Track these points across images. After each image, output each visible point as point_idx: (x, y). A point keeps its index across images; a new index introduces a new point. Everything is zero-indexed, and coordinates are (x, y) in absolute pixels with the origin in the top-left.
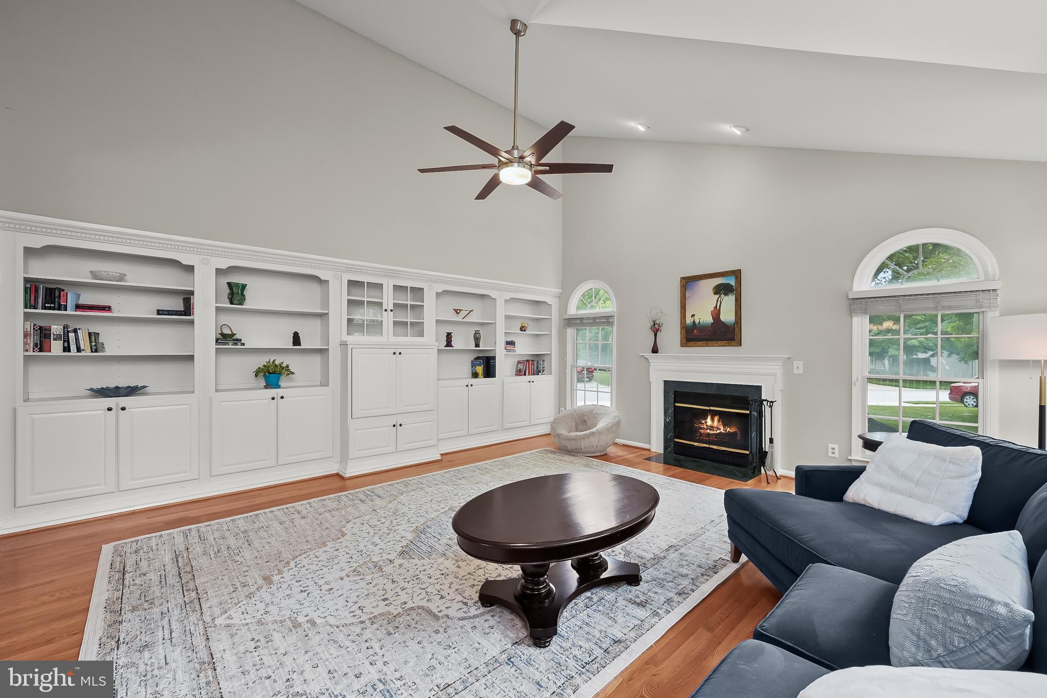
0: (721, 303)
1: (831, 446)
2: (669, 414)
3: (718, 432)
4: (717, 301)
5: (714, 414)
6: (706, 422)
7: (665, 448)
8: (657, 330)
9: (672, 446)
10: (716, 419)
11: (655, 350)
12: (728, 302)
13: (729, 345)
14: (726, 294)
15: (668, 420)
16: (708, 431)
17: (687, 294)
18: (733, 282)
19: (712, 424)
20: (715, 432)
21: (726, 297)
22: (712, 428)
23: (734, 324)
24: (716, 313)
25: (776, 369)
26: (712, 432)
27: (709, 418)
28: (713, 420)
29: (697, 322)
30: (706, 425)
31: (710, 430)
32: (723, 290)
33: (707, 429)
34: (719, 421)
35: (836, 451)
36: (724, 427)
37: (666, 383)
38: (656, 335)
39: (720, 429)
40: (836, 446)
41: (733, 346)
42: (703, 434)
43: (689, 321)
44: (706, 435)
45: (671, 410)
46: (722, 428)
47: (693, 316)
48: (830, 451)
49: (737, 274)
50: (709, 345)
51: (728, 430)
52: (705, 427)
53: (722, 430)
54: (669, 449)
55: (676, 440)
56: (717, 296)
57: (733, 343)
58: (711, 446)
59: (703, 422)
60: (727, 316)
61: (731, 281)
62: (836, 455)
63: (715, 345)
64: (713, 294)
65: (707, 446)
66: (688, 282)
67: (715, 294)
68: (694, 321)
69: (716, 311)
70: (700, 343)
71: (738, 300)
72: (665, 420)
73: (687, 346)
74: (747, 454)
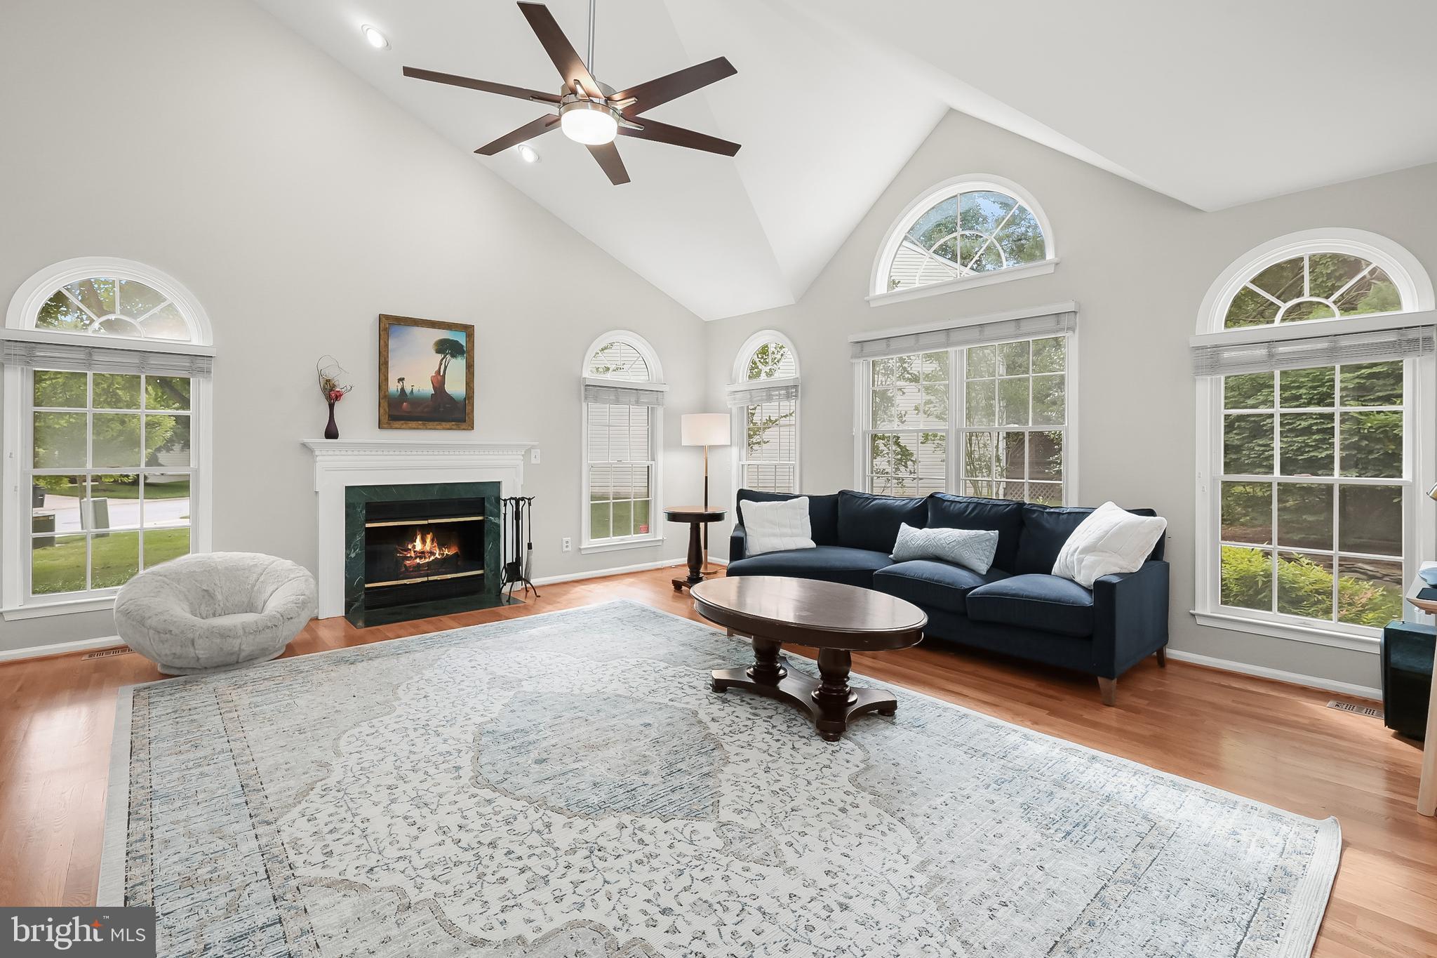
0: (446, 367)
1: (565, 539)
2: (356, 545)
3: (431, 559)
4: (441, 364)
5: (425, 530)
6: (414, 547)
7: (348, 606)
8: (338, 396)
9: (363, 597)
10: (429, 539)
11: (331, 433)
12: (457, 366)
13: (459, 429)
14: (453, 356)
15: (353, 555)
16: (418, 560)
17: (392, 344)
18: (463, 341)
19: (422, 549)
20: (427, 560)
21: (453, 360)
22: (422, 554)
23: (465, 399)
24: (439, 382)
25: (516, 459)
26: (422, 560)
27: (419, 538)
28: (424, 541)
29: (408, 390)
30: (415, 552)
31: (421, 558)
32: (447, 348)
33: (416, 558)
34: (432, 540)
35: (569, 544)
36: (440, 549)
37: (350, 490)
38: (331, 407)
39: (434, 554)
40: (569, 539)
41: (464, 429)
42: (410, 567)
43: (394, 387)
44: (414, 567)
45: (360, 537)
46: (438, 552)
47: (401, 380)
48: (565, 545)
49: (468, 330)
50: (429, 427)
51: (446, 552)
52: (413, 554)
53: (437, 556)
54: (357, 604)
55: (367, 586)
56: (440, 356)
57: (464, 425)
58: (431, 578)
59: (410, 547)
60: (455, 387)
61: (461, 338)
62: (569, 549)
63: (438, 428)
64: (433, 352)
65: (425, 579)
66: (389, 325)
67: (438, 351)
68: (403, 389)
69: (439, 377)
70: (413, 424)
71: (470, 367)
72: (347, 556)
73: (391, 428)
74: (482, 575)
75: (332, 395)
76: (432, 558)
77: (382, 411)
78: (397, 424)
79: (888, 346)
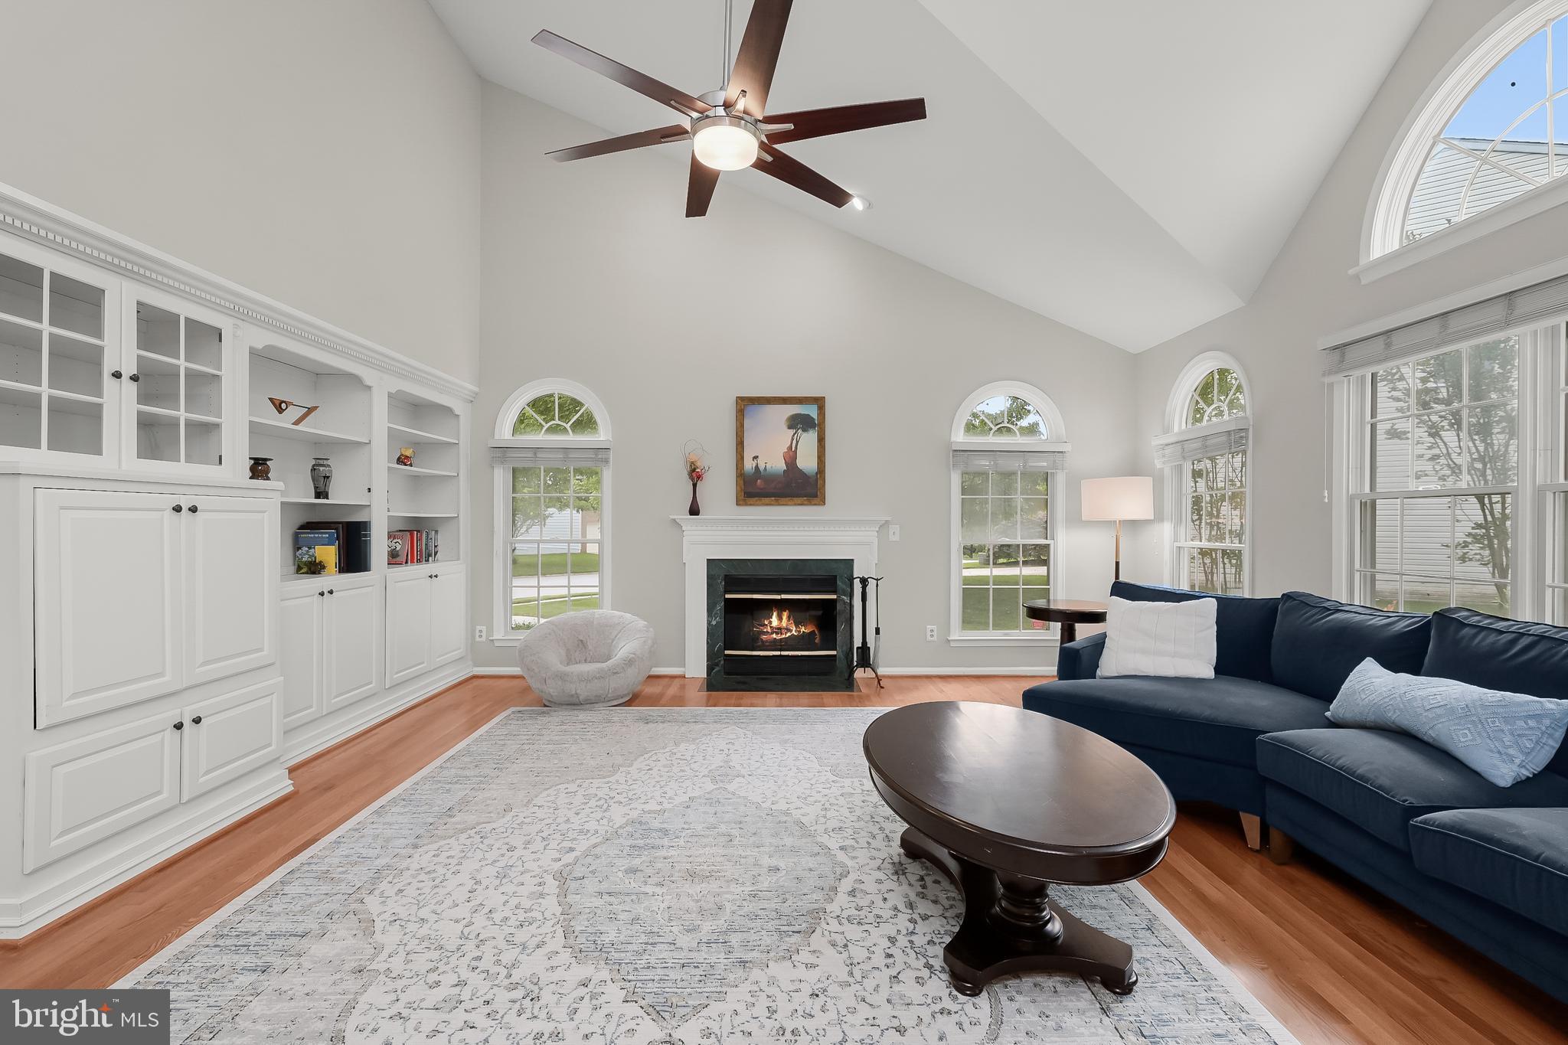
0: (797, 442)
1: (930, 629)
2: (716, 614)
3: (787, 635)
4: (793, 439)
5: (781, 605)
6: (770, 622)
7: (710, 669)
8: (699, 477)
9: (722, 662)
10: (785, 615)
11: (694, 511)
12: (808, 440)
13: (810, 504)
14: (804, 430)
15: (714, 623)
16: (774, 636)
17: (747, 423)
18: (814, 415)
19: (778, 623)
20: (784, 636)
21: (805, 435)
22: (779, 630)
23: (817, 473)
24: (791, 458)
25: (871, 535)
26: (779, 637)
27: (776, 614)
28: (780, 618)
29: (762, 467)
30: (771, 627)
31: (777, 633)
32: (799, 423)
33: (772, 633)
34: (789, 618)
35: (935, 633)
36: (797, 626)
37: (711, 562)
38: (695, 486)
39: (791, 631)
40: (934, 627)
41: (815, 505)
42: (767, 641)
43: (749, 465)
44: (771, 642)
45: (720, 606)
46: (794, 629)
47: (756, 458)
48: (929, 633)
49: (819, 402)
50: (782, 503)
51: (803, 629)
52: (769, 630)
53: (794, 632)
54: (717, 669)
55: (727, 652)
56: (792, 432)
57: (816, 500)
59: (767, 622)
60: (807, 462)
61: (812, 411)
62: (935, 638)
63: (790, 503)
64: (785, 427)
66: (745, 405)
67: (790, 427)
68: (757, 467)
69: (791, 453)
70: (767, 500)
71: (821, 440)
72: (709, 623)
73: (746, 505)
74: (835, 656)
75: (695, 475)
76: (789, 634)
77: (739, 488)
78: (752, 500)
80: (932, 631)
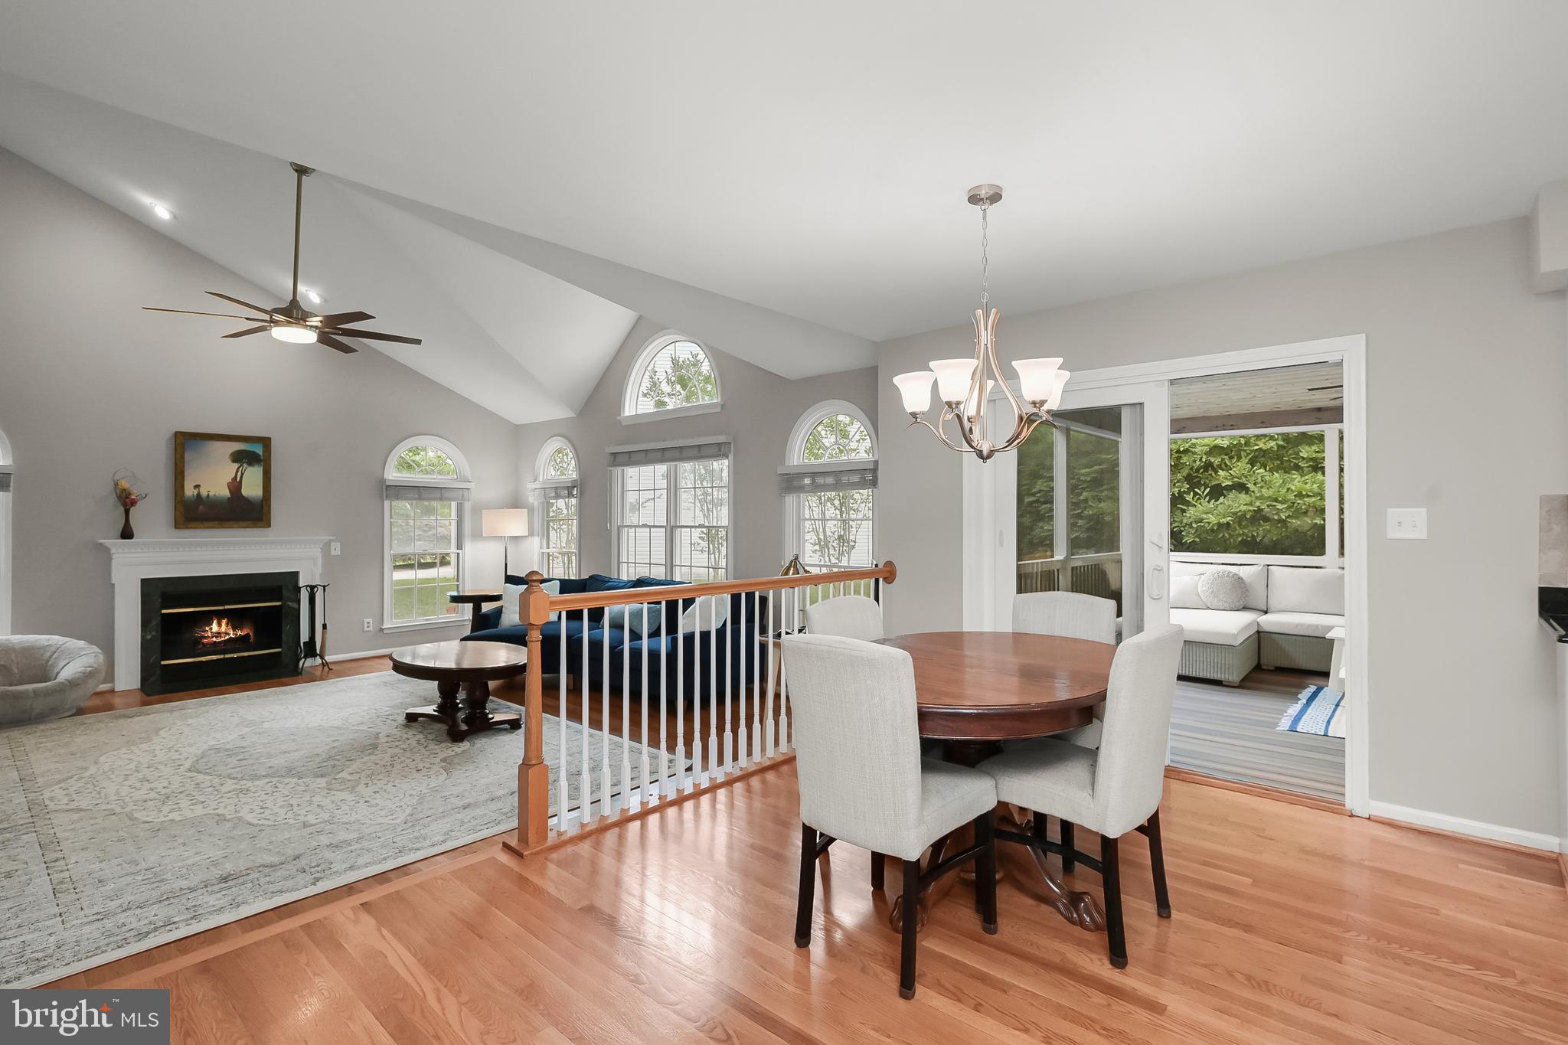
0: (242, 474)
1: (366, 620)
2: (152, 629)
3: (226, 639)
4: (237, 471)
5: (220, 615)
6: (211, 629)
7: (144, 680)
8: (133, 503)
9: (159, 672)
10: (224, 622)
11: (127, 534)
12: (253, 473)
13: (255, 527)
14: (250, 464)
15: (149, 637)
16: (214, 639)
17: (188, 456)
18: (260, 452)
19: (219, 629)
20: (223, 639)
21: (250, 468)
22: (218, 634)
23: (262, 501)
24: (235, 486)
25: (316, 552)
26: (219, 640)
27: (215, 622)
28: (220, 625)
29: (204, 493)
30: (210, 632)
31: (217, 637)
32: (244, 458)
33: (212, 637)
34: (227, 624)
35: (371, 624)
36: (235, 630)
37: (145, 582)
38: (127, 512)
39: (229, 634)
40: (370, 620)
41: (261, 528)
42: (208, 644)
43: (189, 491)
44: (211, 644)
45: (155, 622)
46: (232, 632)
47: (197, 486)
48: (366, 625)
49: (266, 442)
50: (226, 527)
51: (239, 633)
52: (210, 634)
53: (231, 635)
54: (152, 679)
55: (162, 663)
56: (236, 465)
57: (261, 524)
58: (227, 656)
59: (207, 629)
60: (252, 489)
61: (259, 449)
62: (371, 629)
63: (235, 526)
64: (230, 462)
65: (222, 657)
66: (185, 443)
67: (234, 461)
68: (199, 495)
69: (236, 483)
70: (210, 524)
71: (267, 474)
72: (143, 638)
73: (187, 528)
74: (279, 652)
75: (127, 501)
76: (227, 637)
77: (178, 513)
78: (193, 524)
79: (630, 458)
80: (368, 623)
